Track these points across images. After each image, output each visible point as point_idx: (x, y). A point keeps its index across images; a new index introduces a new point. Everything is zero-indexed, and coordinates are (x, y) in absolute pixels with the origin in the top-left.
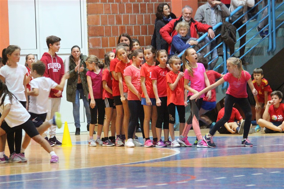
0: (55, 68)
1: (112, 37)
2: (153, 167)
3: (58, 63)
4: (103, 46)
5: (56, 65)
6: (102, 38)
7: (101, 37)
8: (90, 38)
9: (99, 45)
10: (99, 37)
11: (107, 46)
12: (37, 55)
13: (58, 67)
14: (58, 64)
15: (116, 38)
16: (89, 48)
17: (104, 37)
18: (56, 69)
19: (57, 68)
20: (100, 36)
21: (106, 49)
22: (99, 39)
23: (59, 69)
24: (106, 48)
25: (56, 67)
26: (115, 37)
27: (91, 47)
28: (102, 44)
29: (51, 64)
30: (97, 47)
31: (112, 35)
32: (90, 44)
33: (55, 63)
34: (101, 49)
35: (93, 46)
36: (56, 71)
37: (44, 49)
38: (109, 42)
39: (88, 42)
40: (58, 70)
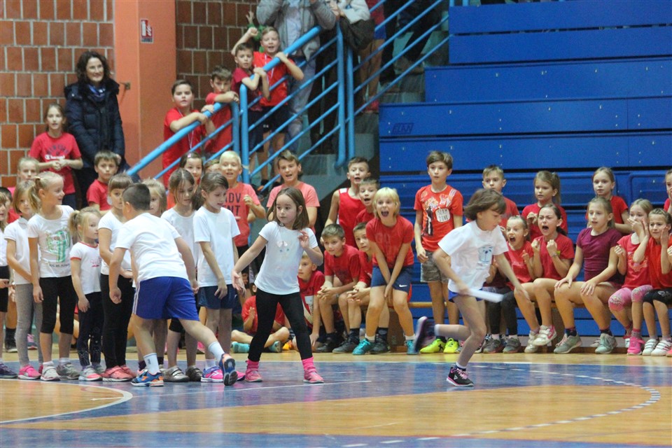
2: (68, 431)
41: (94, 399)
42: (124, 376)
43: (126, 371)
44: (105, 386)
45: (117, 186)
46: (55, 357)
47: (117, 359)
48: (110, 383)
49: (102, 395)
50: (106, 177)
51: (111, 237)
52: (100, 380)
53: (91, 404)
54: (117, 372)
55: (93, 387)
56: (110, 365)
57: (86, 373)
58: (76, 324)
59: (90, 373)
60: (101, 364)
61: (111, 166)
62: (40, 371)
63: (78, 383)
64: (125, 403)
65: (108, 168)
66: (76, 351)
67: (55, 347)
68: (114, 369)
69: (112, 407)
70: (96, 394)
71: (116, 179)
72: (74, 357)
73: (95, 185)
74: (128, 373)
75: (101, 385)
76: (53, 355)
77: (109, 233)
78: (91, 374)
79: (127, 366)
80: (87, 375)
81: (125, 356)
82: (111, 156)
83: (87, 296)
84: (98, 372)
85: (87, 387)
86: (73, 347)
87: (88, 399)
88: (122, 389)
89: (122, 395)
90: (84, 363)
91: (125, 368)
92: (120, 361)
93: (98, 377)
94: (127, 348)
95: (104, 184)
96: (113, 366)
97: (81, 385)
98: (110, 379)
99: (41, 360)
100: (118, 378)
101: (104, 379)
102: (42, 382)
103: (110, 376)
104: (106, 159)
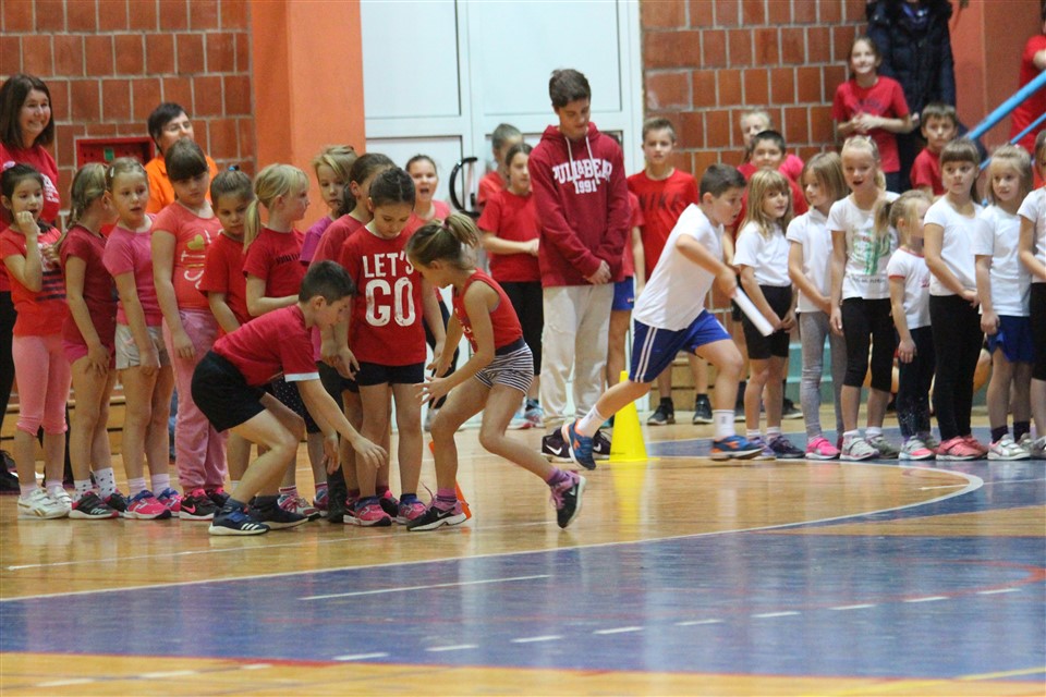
0: (583, 178)
1: (728, 68)
2: (887, 537)
3: (595, 157)
4: (698, 102)
5: (590, 168)
6: (694, 73)
7: (688, 71)
8: (651, 74)
9: (681, 99)
10: (682, 71)
11: (712, 102)
12: (461, 137)
13: (597, 176)
14: (599, 161)
15: (742, 75)
16: (646, 109)
17: (702, 70)
18: (588, 182)
19: (593, 178)
20: (687, 65)
21: (707, 113)
22: (682, 78)
23: (598, 182)
24: (708, 109)
25: (587, 175)
26: (739, 72)
27: (654, 105)
28: (694, 97)
29: (567, 165)
30: (675, 106)
31: (728, 63)
32: (651, 95)
33: (585, 162)
34: (689, 114)
35: (662, 103)
36: (589, 191)
37: (487, 115)
38: (720, 87)
39: (645, 87)
40: (597, 186)
41: (924, 488)
42: (968, 451)
43: (972, 445)
44: (940, 467)
45: (951, 157)
46: (862, 423)
47: (957, 426)
48: (947, 463)
49: (938, 482)
50: (938, 144)
51: (942, 238)
52: (932, 459)
53: (919, 495)
54: (959, 446)
55: (922, 469)
56: (947, 435)
57: (909, 448)
58: (896, 372)
59: (915, 447)
60: (931, 433)
61: (945, 126)
62: (839, 446)
63: (897, 463)
64: (971, 493)
65: (940, 130)
66: (895, 414)
67: (864, 408)
68: (953, 442)
69: (952, 499)
70: (927, 479)
71: (950, 148)
72: (892, 423)
73: (923, 157)
74: (975, 447)
75: (934, 466)
76: (859, 422)
77: (940, 233)
78: (917, 450)
79: (975, 436)
80: (912, 451)
81: (969, 422)
82: (945, 112)
83: (913, 332)
84: (928, 446)
85: (912, 470)
86: (891, 408)
87: (914, 489)
88: (965, 471)
89: (966, 481)
90: (906, 432)
91: (969, 440)
92: (963, 430)
93: (928, 454)
94: (973, 409)
95: (935, 155)
96: (952, 437)
97: (903, 466)
98: (947, 457)
99: (841, 428)
100: (959, 455)
101: (938, 457)
102: (842, 463)
103: (947, 452)
104: (938, 116)
